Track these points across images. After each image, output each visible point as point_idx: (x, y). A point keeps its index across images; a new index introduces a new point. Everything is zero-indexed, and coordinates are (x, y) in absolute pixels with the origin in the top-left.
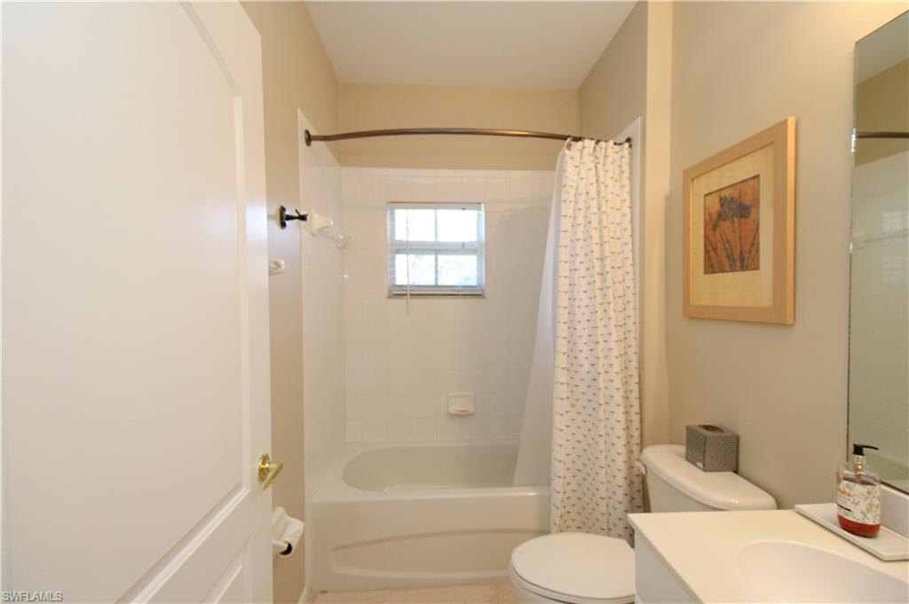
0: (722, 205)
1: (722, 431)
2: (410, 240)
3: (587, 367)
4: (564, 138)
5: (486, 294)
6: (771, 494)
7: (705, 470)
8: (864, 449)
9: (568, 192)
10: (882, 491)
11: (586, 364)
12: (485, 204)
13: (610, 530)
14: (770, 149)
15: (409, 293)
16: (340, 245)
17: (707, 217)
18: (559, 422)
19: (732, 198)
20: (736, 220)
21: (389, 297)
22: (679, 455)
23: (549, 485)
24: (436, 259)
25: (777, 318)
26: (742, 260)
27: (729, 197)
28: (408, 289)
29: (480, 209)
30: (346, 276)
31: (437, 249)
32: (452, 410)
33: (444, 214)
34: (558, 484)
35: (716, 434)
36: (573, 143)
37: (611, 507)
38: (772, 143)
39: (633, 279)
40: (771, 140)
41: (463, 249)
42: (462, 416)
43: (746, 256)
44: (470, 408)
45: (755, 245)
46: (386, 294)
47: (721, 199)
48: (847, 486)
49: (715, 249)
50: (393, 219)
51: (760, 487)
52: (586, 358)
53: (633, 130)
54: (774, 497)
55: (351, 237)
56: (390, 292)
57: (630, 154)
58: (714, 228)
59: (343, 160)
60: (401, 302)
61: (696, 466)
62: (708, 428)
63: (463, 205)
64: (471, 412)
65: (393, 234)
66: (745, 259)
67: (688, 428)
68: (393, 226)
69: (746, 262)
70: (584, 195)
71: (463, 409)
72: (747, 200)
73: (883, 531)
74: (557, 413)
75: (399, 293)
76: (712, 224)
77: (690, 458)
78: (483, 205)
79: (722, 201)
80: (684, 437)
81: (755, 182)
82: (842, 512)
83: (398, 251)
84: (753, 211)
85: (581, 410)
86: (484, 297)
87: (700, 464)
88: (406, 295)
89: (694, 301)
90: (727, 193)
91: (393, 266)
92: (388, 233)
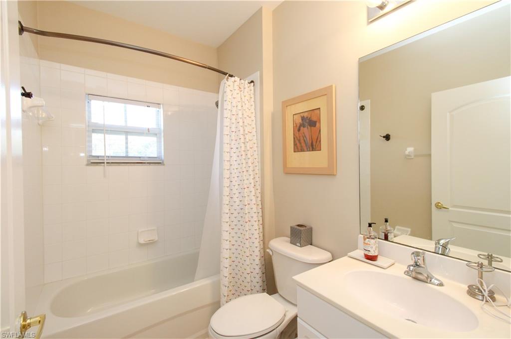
0: (302, 120)
1: (306, 227)
2: (106, 123)
3: (238, 203)
4: (225, 74)
5: (165, 163)
6: (329, 251)
7: (300, 247)
8: (372, 225)
9: (228, 104)
10: (379, 241)
11: (237, 200)
12: (163, 105)
13: (252, 290)
14: (325, 97)
15: (105, 161)
16: (40, 122)
17: (295, 125)
18: (225, 236)
19: (307, 117)
20: (309, 127)
21: (87, 165)
22: (287, 241)
23: (219, 273)
24: (127, 139)
25: (329, 172)
26: (312, 145)
27: (305, 117)
28: (105, 158)
29: (160, 108)
30: (45, 149)
31: (127, 132)
32: (142, 241)
33: (131, 108)
34: (226, 272)
35: (304, 228)
36: (230, 78)
37: (252, 277)
38: (326, 95)
39: (258, 154)
40: (326, 93)
41: (148, 132)
42: (150, 244)
43: (314, 144)
44: (156, 238)
45: (318, 140)
46: (85, 163)
47: (302, 117)
48: (369, 241)
49: (299, 141)
50: (89, 107)
51: (323, 249)
52: (237, 197)
53: (255, 76)
54: (330, 252)
55: (53, 117)
56: (88, 160)
57: (254, 89)
58: (299, 130)
59: (42, 54)
60: (99, 168)
61: (296, 245)
62: (298, 225)
63: (149, 104)
64: (156, 240)
65: (90, 117)
66: (314, 145)
67: (291, 227)
68: (90, 112)
69: (314, 147)
70: (235, 107)
71: (151, 239)
72: (314, 119)
73: (379, 258)
74: (224, 231)
75: (96, 162)
76: (298, 128)
77: (293, 242)
78: (161, 105)
79: (303, 118)
80: (289, 232)
81: (318, 111)
82: (367, 253)
83: (94, 131)
84: (318, 125)
85: (234, 227)
86: (164, 165)
87: (298, 244)
88: (104, 163)
89: (289, 165)
90: (306, 115)
91: (90, 141)
92: (87, 117)
